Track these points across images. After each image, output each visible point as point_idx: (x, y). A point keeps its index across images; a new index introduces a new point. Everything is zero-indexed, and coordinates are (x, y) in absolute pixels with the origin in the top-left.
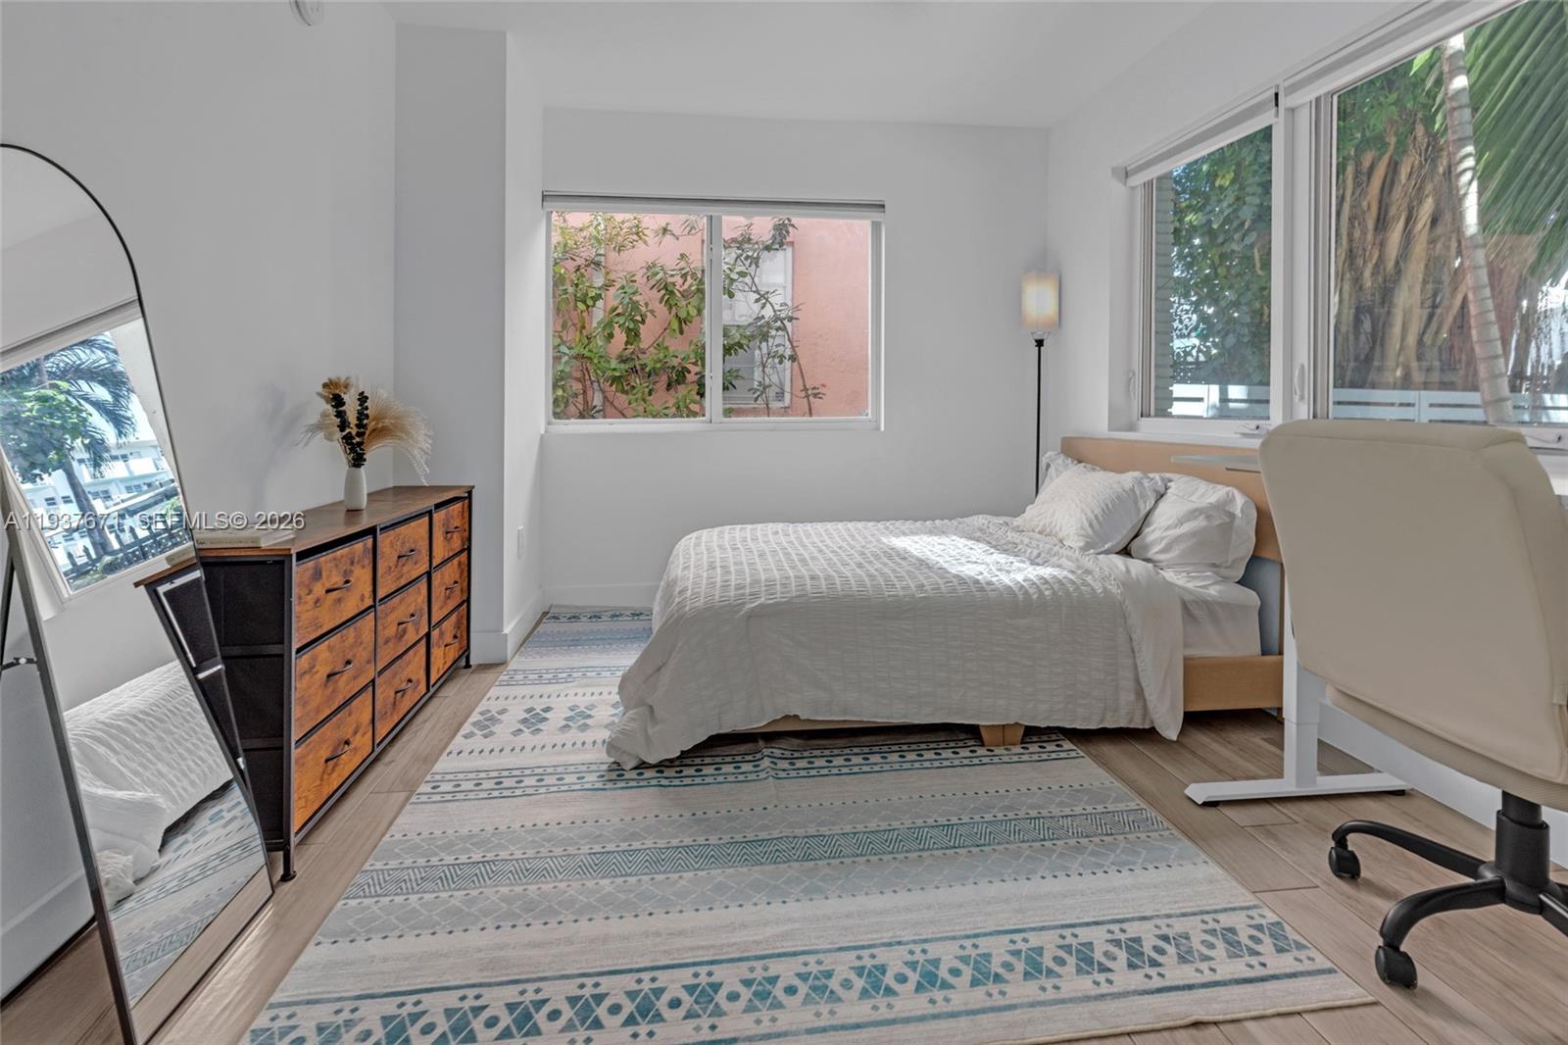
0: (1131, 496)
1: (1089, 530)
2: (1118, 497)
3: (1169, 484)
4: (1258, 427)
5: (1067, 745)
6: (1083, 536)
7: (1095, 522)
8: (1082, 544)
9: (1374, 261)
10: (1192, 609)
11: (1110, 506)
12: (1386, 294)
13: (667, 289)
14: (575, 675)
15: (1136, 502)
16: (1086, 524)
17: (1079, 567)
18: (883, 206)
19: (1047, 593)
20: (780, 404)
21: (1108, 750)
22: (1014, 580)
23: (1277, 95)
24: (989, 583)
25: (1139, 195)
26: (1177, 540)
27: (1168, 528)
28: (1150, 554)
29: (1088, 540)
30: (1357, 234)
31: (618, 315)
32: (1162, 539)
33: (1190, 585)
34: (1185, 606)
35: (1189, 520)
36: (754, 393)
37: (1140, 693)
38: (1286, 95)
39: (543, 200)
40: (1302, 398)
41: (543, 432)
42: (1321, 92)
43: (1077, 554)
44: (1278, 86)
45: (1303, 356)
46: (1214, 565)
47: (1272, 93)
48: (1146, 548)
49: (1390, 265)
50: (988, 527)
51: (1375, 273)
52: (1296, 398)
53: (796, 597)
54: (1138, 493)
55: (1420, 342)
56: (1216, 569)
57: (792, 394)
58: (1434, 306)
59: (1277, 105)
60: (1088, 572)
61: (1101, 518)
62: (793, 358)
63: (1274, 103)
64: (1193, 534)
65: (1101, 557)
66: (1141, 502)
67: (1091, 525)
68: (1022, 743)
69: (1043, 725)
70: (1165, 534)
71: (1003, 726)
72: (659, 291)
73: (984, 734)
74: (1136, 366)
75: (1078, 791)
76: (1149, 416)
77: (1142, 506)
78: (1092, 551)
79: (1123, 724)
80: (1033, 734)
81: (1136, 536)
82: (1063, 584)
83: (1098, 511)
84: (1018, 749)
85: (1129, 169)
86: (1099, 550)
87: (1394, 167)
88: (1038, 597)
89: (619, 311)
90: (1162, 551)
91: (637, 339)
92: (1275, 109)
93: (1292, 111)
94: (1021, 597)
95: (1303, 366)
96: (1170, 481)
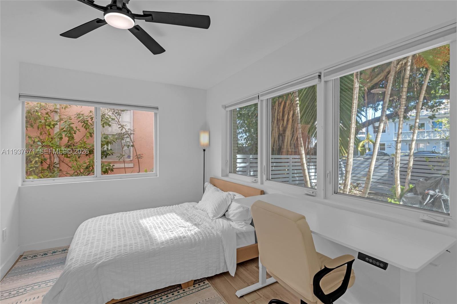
0: (225, 201)
1: (214, 211)
2: (222, 201)
3: (235, 197)
4: (255, 180)
5: (207, 282)
6: (213, 213)
7: (216, 209)
8: (212, 216)
9: (282, 124)
10: (239, 235)
11: (220, 203)
12: (284, 131)
13: (84, 123)
14: (28, 289)
15: (226, 202)
16: (214, 209)
17: (210, 226)
18: (158, 108)
19: (201, 238)
20: (129, 159)
21: (217, 281)
22: (192, 234)
23: (259, 96)
24: (184, 237)
25: (229, 113)
26: (237, 213)
27: (234, 210)
28: (230, 217)
29: (215, 214)
30: (279, 117)
31: (64, 131)
32: (233, 213)
33: (239, 228)
34: (237, 235)
35: (239, 208)
36: (118, 158)
37: (225, 263)
38: (261, 97)
39: (19, 97)
40: (264, 174)
41: (20, 186)
42: (268, 98)
43: (210, 221)
44: (259, 94)
45: (264, 164)
46: (245, 220)
47: (258, 95)
48: (229, 215)
49: (285, 125)
50: (188, 208)
51: (282, 126)
52: (263, 174)
53: (117, 256)
54: (227, 200)
55: (290, 143)
56: (245, 221)
57: (133, 157)
58: (293, 135)
59: (259, 99)
60: (213, 228)
61: (217, 208)
62: (133, 146)
63: (258, 98)
64: (240, 212)
65: (217, 219)
66: (228, 202)
67: (215, 210)
68: (194, 284)
69: (199, 279)
70: (233, 212)
71: (188, 282)
72: (81, 123)
73: (183, 286)
74: (228, 159)
75: (207, 301)
76: (231, 173)
77: (228, 203)
78: (215, 218)
79: (221, 272)
80: (196, 282)
81: (227, 211)
82: (206, 234)
83: (217, 205)
84: (192, 288)
85: (226, 106)
86: (217, 218)
87: (285, 103)
88: (198, 240)
89: (64, 129)
90: (233, 217)
91: (73, 139)
92: (258, 100)
93: (262, 101)
94: (193, 241)
95: (264, 166)
96: (235, 196)
